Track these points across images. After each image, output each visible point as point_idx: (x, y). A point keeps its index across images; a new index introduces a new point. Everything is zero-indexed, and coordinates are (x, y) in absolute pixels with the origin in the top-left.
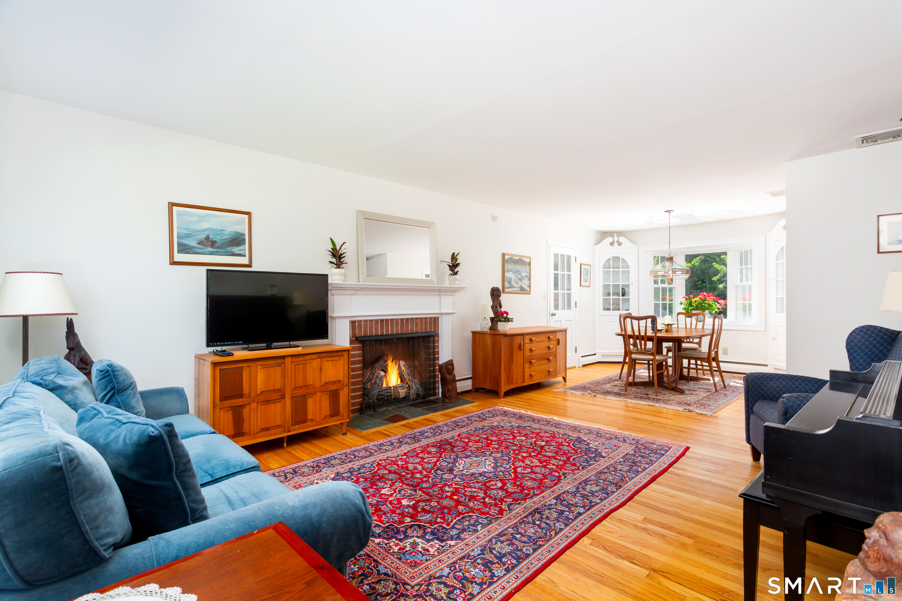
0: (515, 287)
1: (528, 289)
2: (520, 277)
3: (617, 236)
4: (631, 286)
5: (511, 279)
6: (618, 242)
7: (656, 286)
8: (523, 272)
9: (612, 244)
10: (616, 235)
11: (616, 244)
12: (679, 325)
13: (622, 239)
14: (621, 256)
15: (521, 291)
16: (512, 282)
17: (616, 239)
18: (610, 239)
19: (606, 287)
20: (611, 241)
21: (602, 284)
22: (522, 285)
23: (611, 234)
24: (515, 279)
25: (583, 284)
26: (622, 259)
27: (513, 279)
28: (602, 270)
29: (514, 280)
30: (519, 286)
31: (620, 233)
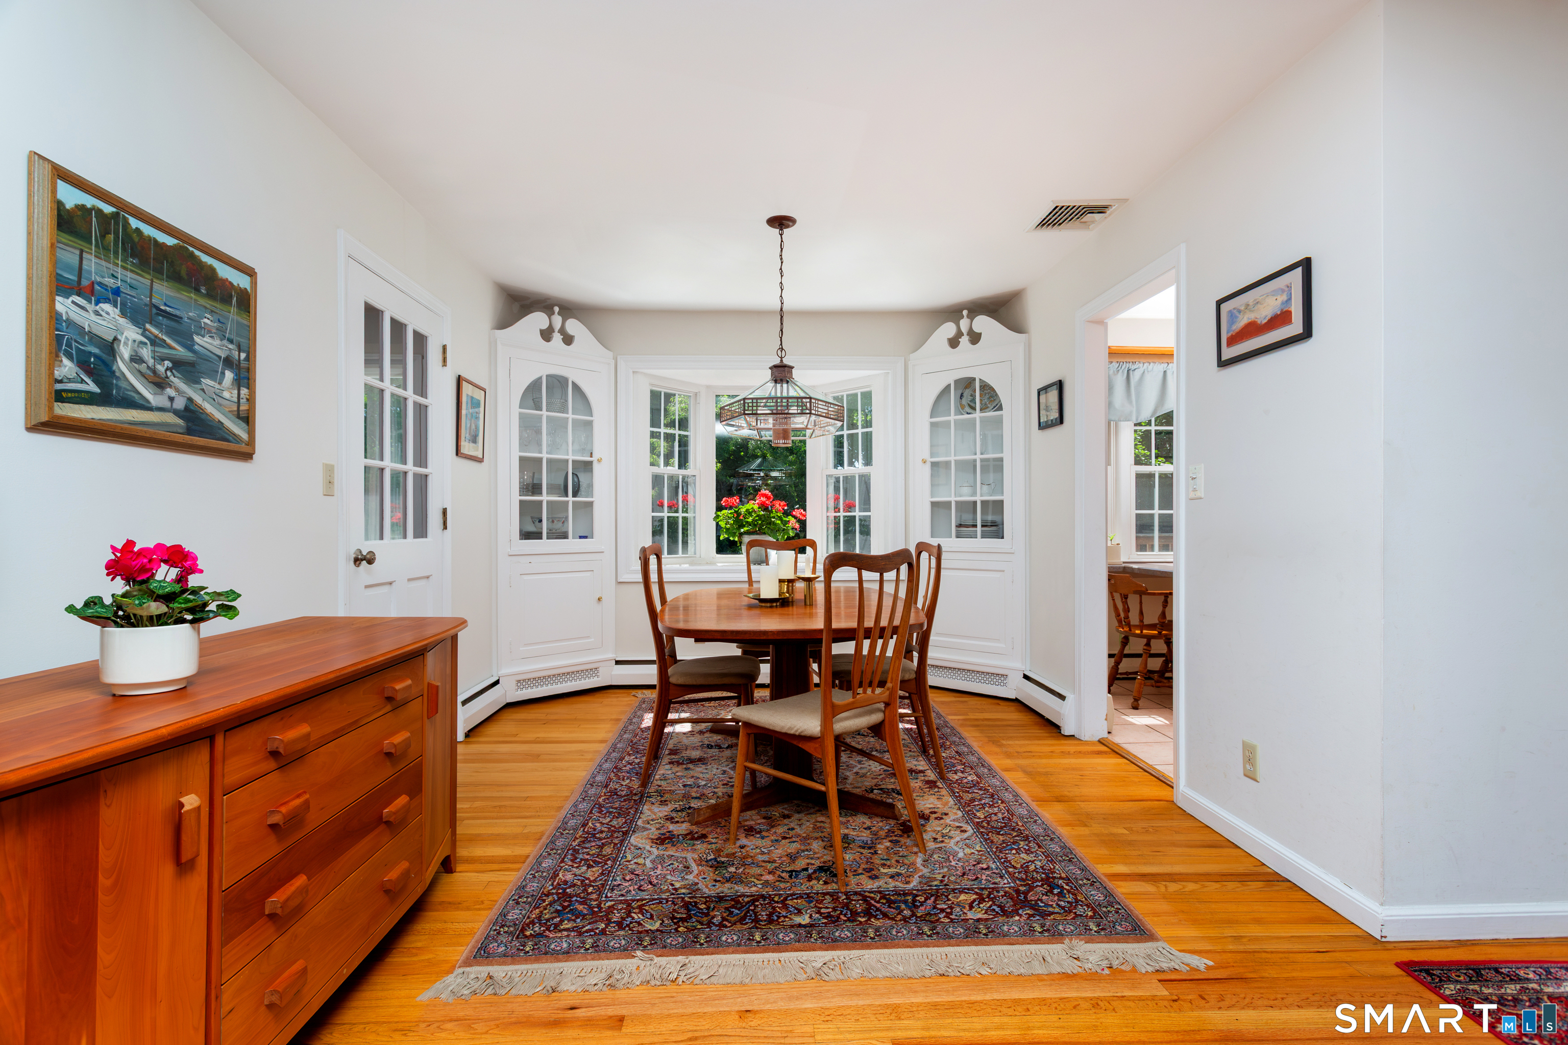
0: (145, 406)
1: (237, 429)
2: (180, 351)
3: (559, 314)
4: (596, 466)
5: (110, 347)
6: (562, 331)
7: (655, 470)
8: (202, 330)
9: (547, 335)
10: (556, 309)
11: (557, 337)
12: (753, 575)
13: (573, 326)
14: (573, 376)
15: (189, 431)
16: (122, 366)
17: (557, 321)
18: (537, 320)
19: (528, 465)
20: (545, 326)
21: (516, 454)
22: (198, 399)
23: (544, 304)
24: (146, 353)
25: (466, 447)
26: (574, 384)
27: (125, 352)
28: (516, 410)
29: (136, 359)
30: (180, 404)
31: (569, 309)
